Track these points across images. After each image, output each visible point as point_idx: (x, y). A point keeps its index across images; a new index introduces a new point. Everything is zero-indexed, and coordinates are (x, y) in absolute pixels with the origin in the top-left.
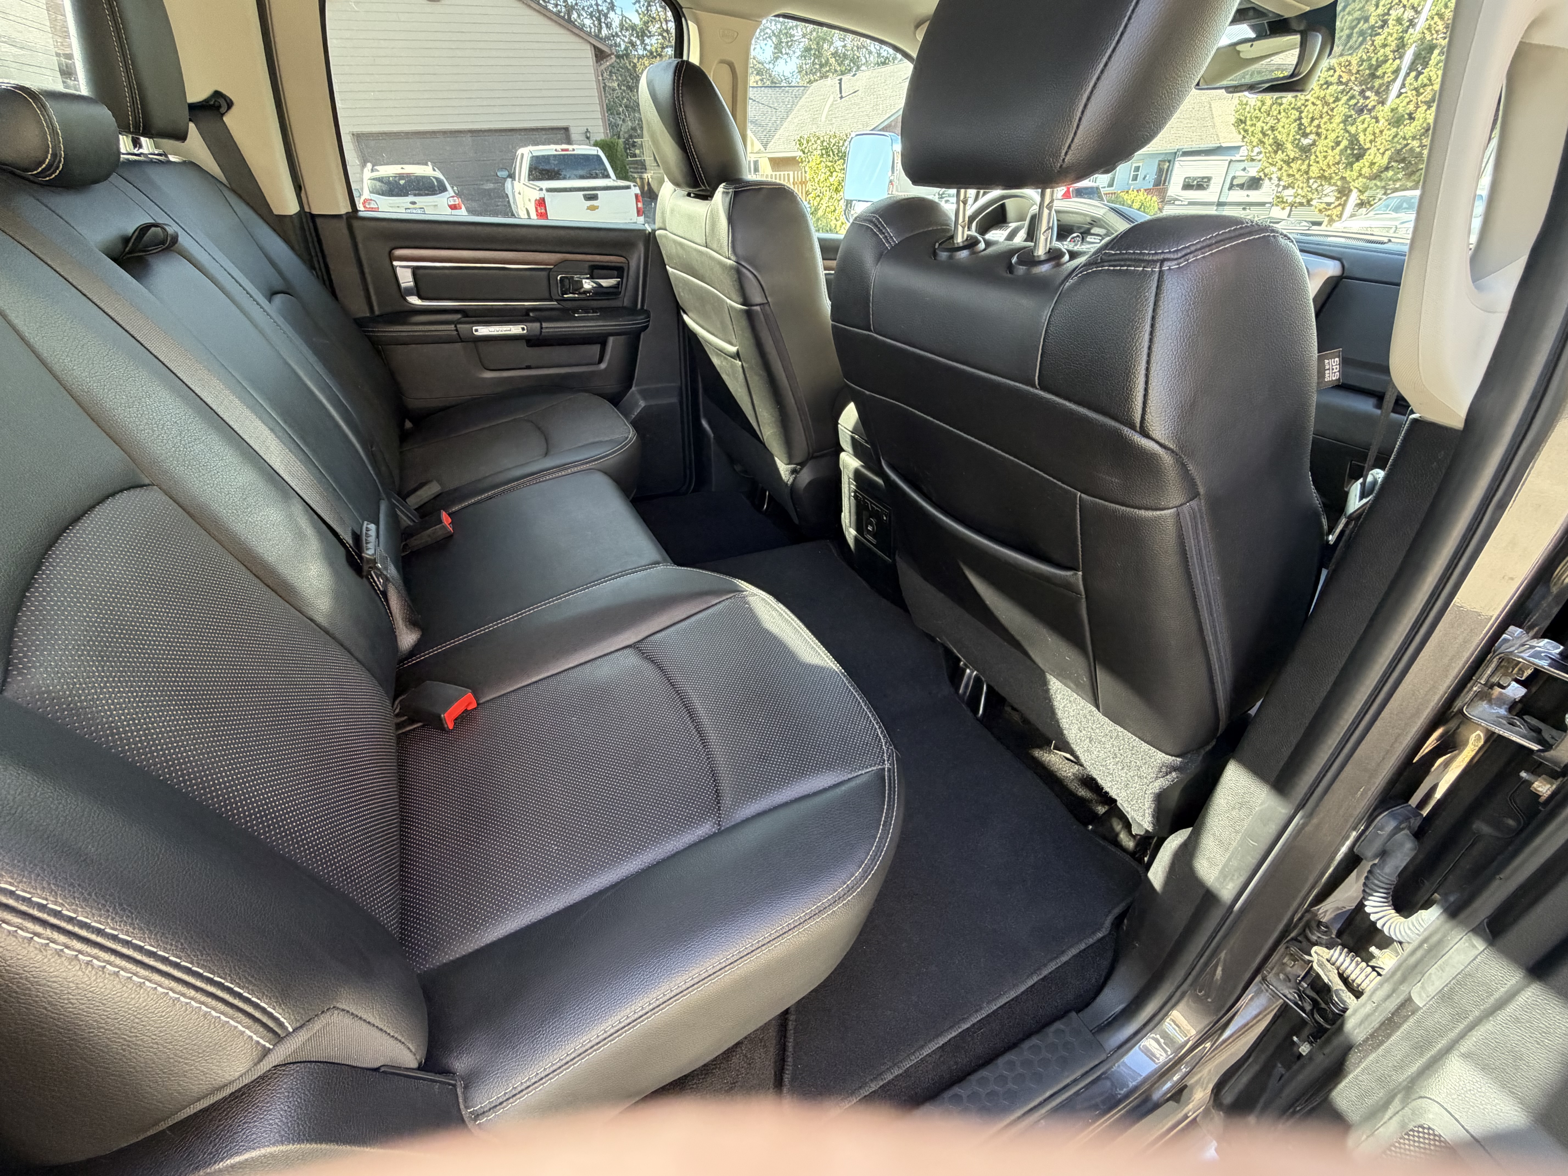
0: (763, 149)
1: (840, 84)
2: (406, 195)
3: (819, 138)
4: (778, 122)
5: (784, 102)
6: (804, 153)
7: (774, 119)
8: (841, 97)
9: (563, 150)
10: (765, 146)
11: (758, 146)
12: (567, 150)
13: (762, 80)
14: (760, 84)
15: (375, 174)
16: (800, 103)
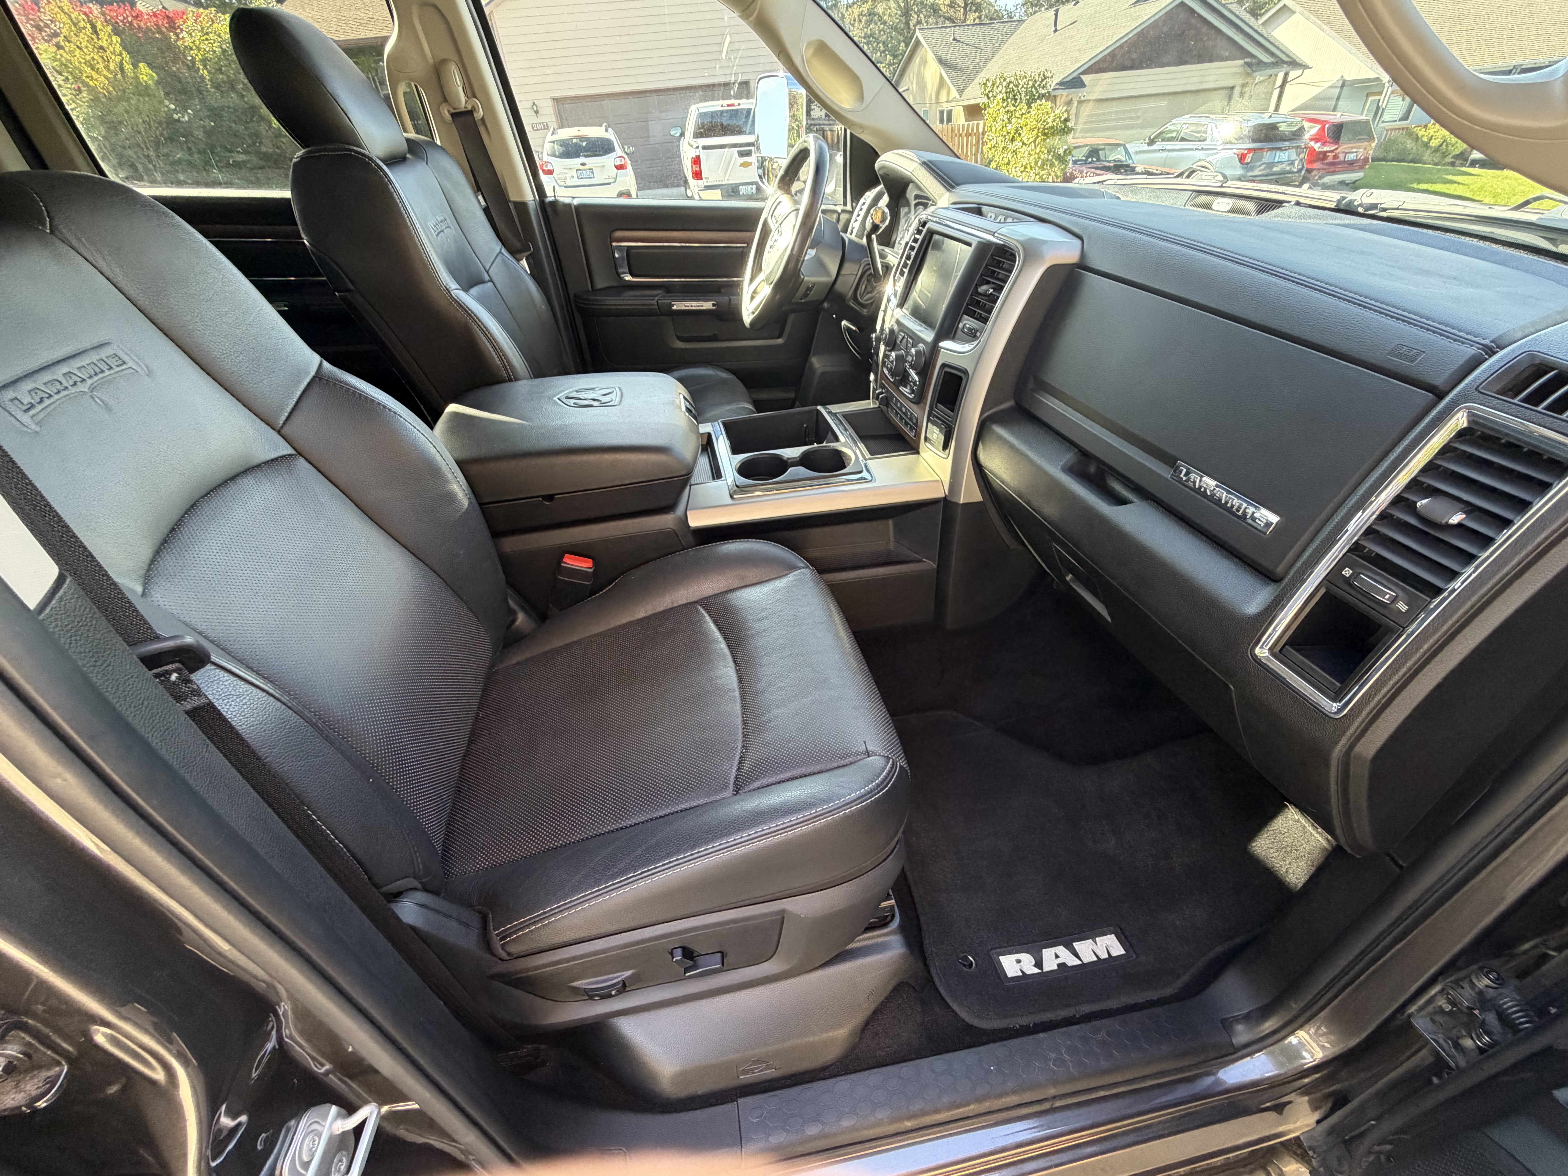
0: (958, 96)
1: (1056, 15)
2: (578, 156)
3: (1005, 80)
4: (982, 64)
5: (991, 41)
6: (988, 98)
7: (977, 60)
8: (1056, 31)
9: (728, 105)
10: (961, 92)
11: (954, 93)
12: (733, 105)
13: (979, 17)
14: (977, 21)
15: (556, 137)
16: (1010, 41)
